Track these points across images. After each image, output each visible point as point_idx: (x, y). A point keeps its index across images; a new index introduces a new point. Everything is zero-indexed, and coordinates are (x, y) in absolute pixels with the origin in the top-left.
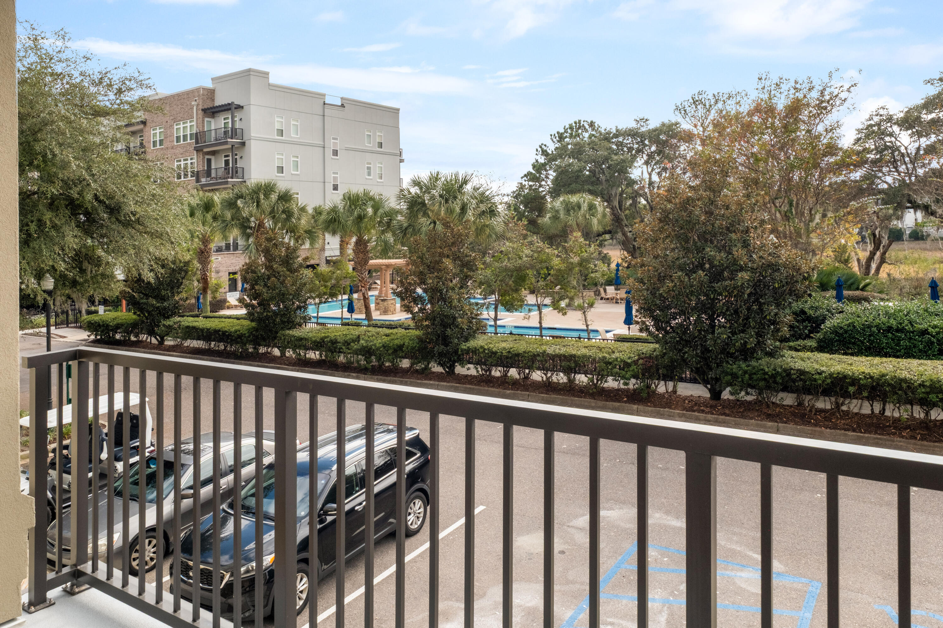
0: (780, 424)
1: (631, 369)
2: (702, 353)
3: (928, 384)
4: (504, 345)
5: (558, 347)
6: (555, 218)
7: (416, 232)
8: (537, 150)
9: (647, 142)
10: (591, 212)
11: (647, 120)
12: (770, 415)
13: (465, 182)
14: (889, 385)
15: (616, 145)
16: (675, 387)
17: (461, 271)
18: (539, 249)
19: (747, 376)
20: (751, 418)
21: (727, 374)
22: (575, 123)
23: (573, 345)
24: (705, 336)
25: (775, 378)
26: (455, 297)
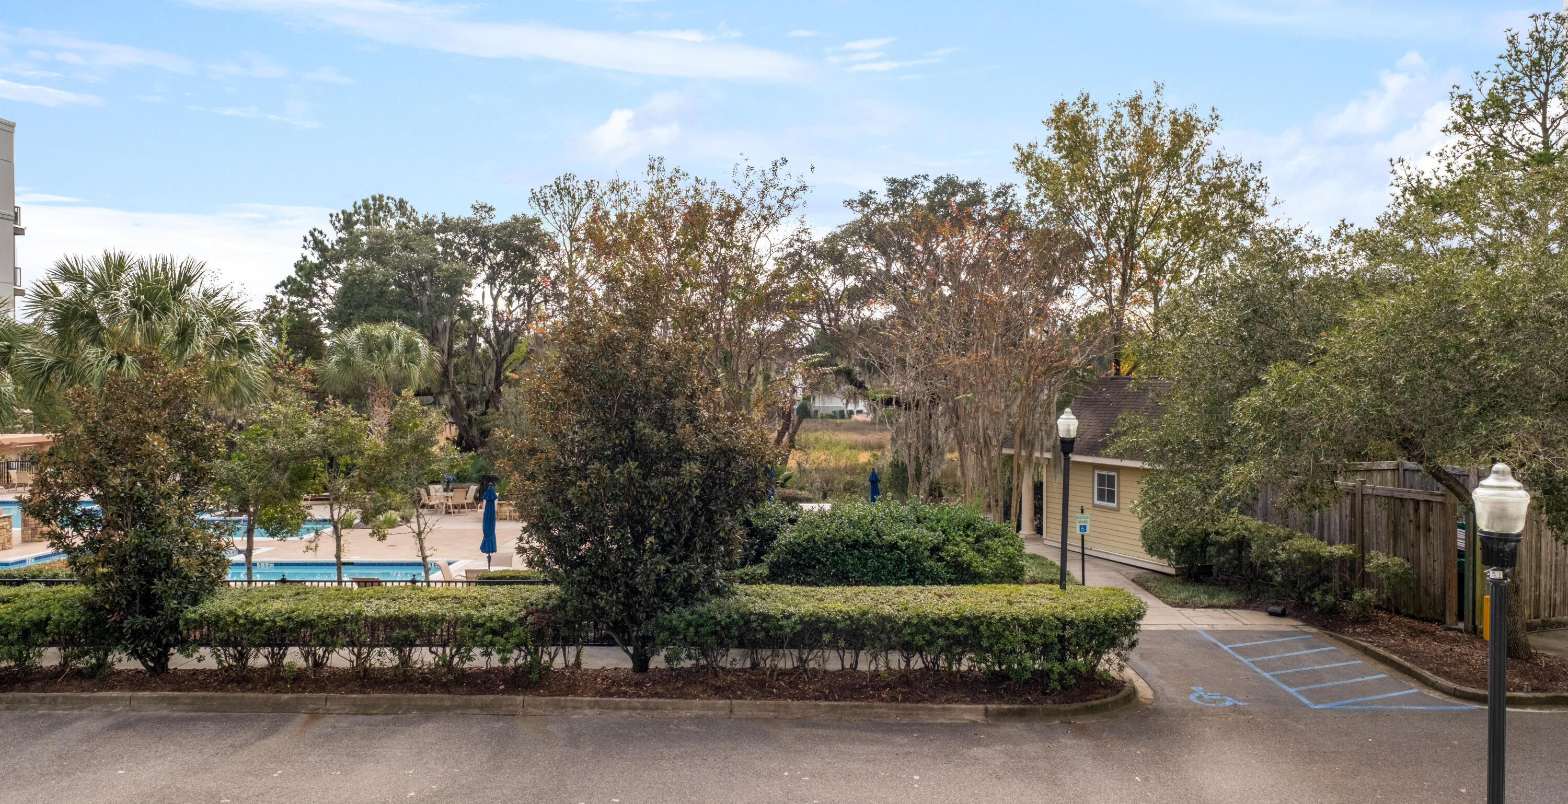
0: (734, 702)
1: (515, 633)
2: (626, 596)
3: (915, 621)
4: (277, 605)
5: (383, 602)
6: (346, 363)
7: (75, 375)
8: (305, 240)
9: (491, 245)
10: (409, 356)
11: (491, 209)
12: (719, 687)
13: (187, 280)
14: (871, 626)
15: (443, 245)
16: (578, 656)
17: (183, 459)
18: (338, 419)
19: (692, 629)
20: (695, 697)
21: (663, 628)
22: (374, 199)
23: (409, 596)
24: (632, 569)
25: (729, 629)
26: (173, 513)
